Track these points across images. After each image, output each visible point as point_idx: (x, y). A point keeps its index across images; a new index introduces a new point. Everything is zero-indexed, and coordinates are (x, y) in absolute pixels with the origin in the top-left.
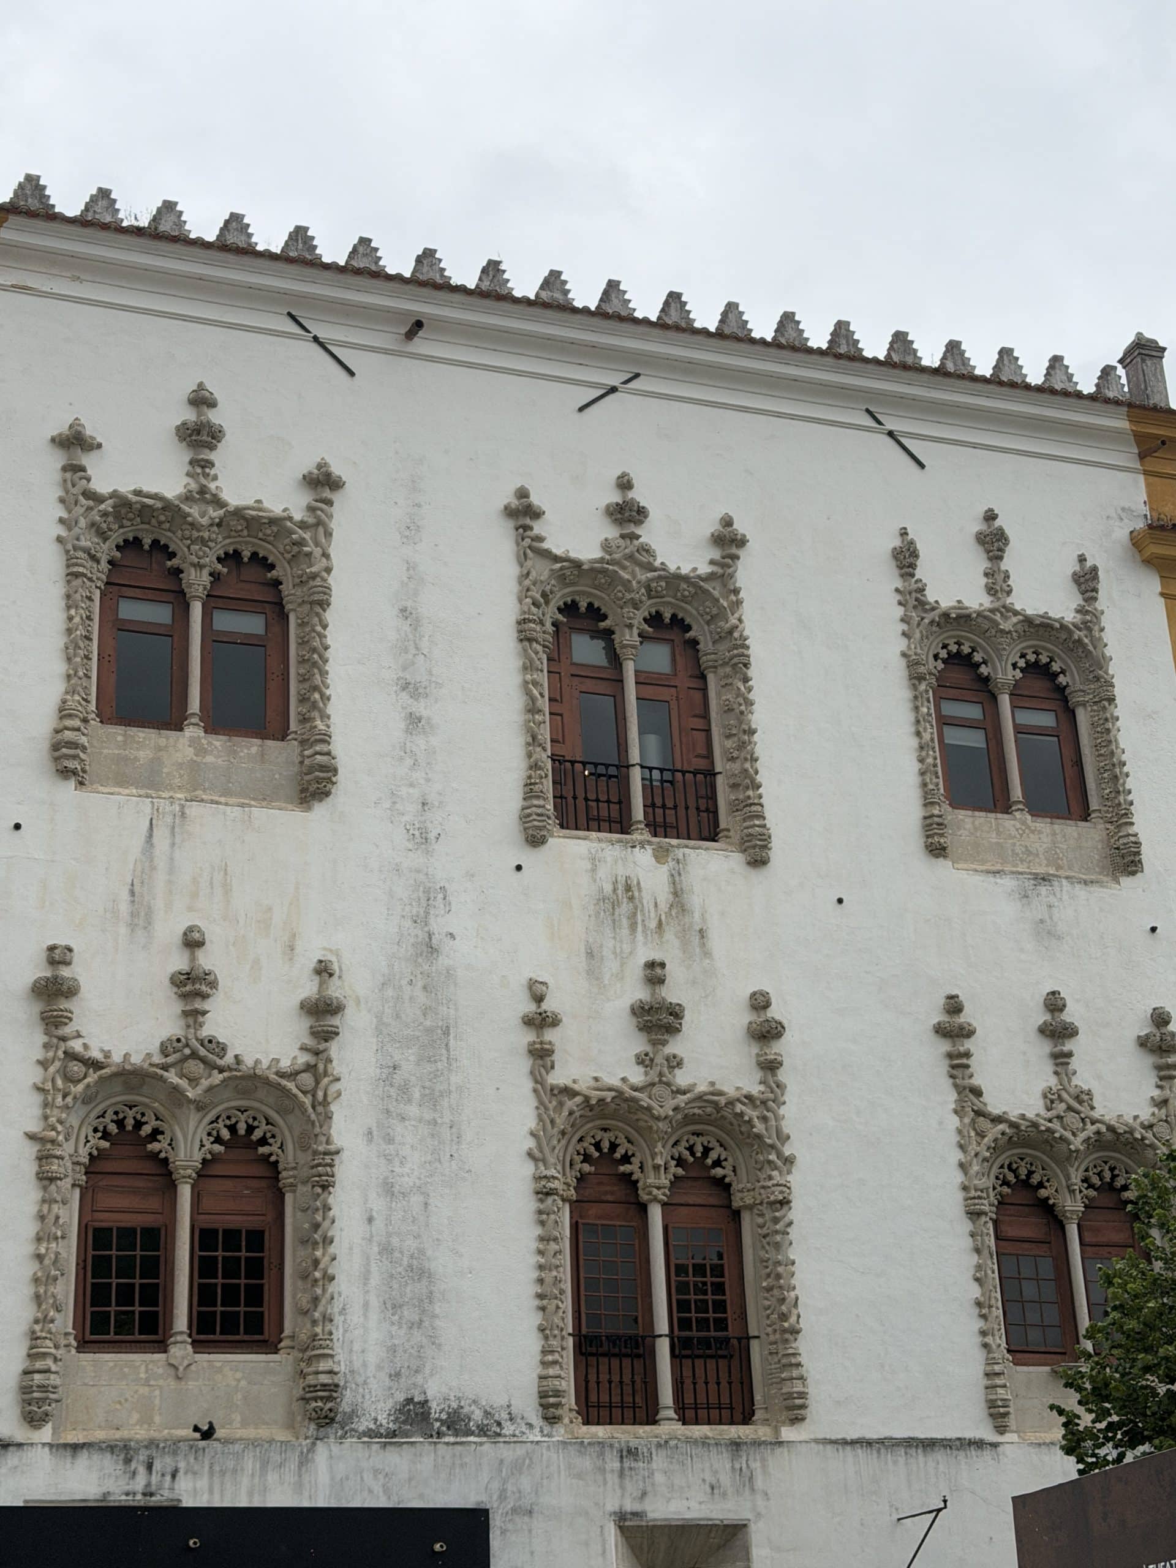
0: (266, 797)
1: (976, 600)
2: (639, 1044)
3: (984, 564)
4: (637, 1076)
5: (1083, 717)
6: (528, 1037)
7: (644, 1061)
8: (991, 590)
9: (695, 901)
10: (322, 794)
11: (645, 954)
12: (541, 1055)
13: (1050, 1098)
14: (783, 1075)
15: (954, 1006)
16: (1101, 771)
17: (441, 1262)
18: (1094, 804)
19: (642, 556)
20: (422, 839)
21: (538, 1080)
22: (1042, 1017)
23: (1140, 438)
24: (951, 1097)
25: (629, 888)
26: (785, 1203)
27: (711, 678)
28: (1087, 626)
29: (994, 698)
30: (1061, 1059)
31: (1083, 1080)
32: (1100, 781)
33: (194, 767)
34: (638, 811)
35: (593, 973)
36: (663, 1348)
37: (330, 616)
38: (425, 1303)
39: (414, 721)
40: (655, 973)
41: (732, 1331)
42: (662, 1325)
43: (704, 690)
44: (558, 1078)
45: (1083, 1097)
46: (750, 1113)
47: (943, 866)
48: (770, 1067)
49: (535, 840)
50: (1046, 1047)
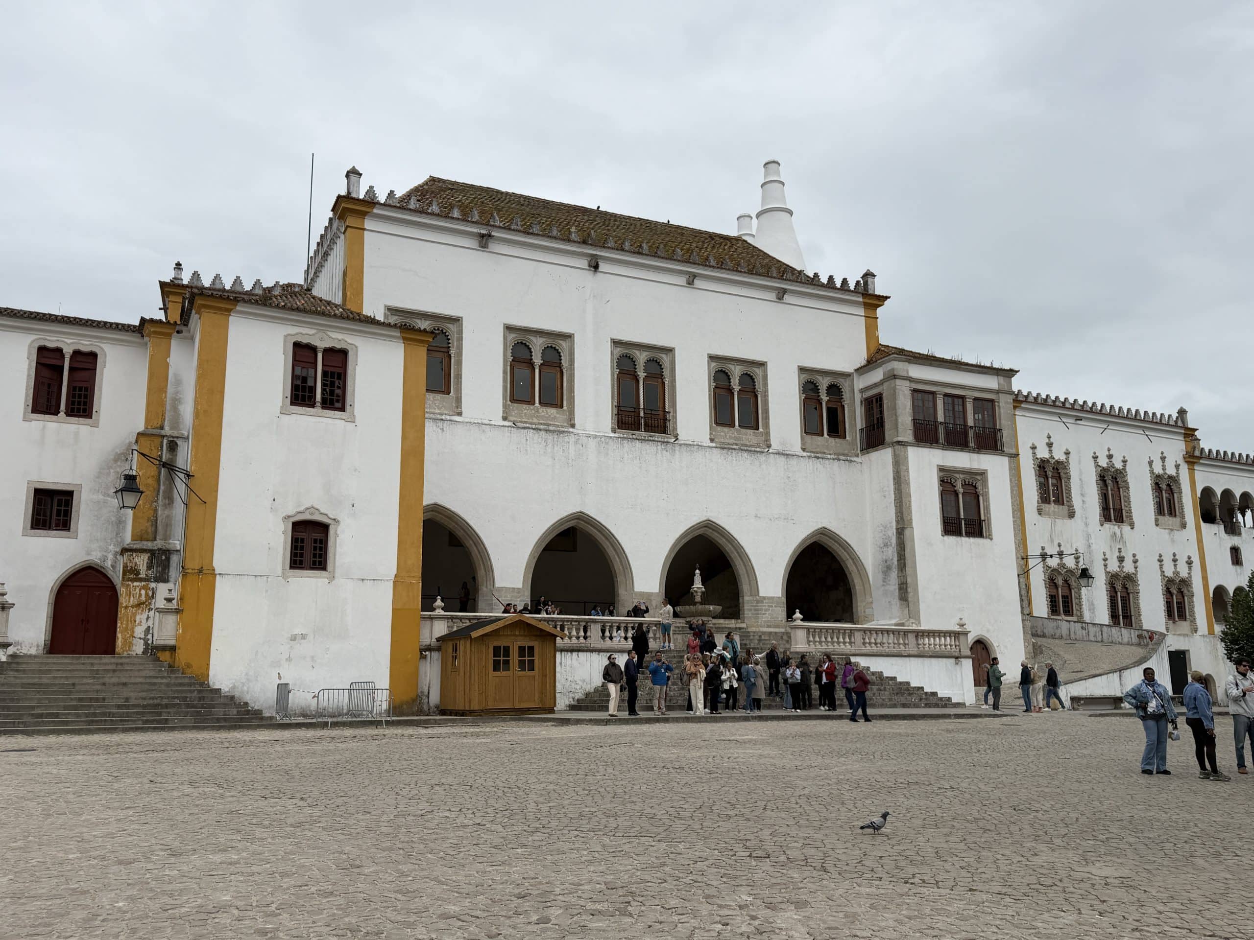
0: (1063, 518)
1: (1161, 472)
2: (1118, 564)
3: (1161, 464)
4: (1118, 570)
5: (1175, 495)
6: (1103, 562)
7: (1119, 567)
8: (1163, 469)
9: (1124, 536)
10: (1073, 517)
11: (1118, 547)
12: (1105, 566)
13: (1174, 573)
14: (1138, 569)
15: (1160, 556)
16: (1179, 507)
17: (1095, 603)
18: (1177, 513)
19: (1113, 466)
20: (1086, 525)
21: (1105, 570)
22: (1172, 557)
23: (1185, 434)
24: (1160, 572)
25: (1115, 534)
26: (1138, 593)
27: (1121, 490)
28: (1177, 477)
29: (1161, 492)
30: (1175, 565)
31: (1178, 570)
32: (1179, 509)
33: (1054, 512)
34: (1113, 518)
35: (1111, 550)
36: (1121, 617)
37: (1071, 481)
38: (1094, 609)
39: (1083, 501)
40: (1120, 550)
41: (1129, 614)
42: (1121, 613)
43: (1119, 491)
44: (1108, 570)
45: (1178, 573)
46: (1134, 576)
47: (1158, 528)
48: (1136, 568)
49: (1102, 525)
50: (1173, 563)
